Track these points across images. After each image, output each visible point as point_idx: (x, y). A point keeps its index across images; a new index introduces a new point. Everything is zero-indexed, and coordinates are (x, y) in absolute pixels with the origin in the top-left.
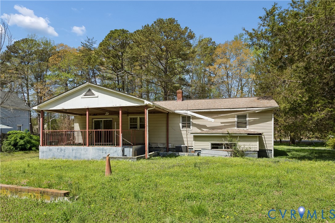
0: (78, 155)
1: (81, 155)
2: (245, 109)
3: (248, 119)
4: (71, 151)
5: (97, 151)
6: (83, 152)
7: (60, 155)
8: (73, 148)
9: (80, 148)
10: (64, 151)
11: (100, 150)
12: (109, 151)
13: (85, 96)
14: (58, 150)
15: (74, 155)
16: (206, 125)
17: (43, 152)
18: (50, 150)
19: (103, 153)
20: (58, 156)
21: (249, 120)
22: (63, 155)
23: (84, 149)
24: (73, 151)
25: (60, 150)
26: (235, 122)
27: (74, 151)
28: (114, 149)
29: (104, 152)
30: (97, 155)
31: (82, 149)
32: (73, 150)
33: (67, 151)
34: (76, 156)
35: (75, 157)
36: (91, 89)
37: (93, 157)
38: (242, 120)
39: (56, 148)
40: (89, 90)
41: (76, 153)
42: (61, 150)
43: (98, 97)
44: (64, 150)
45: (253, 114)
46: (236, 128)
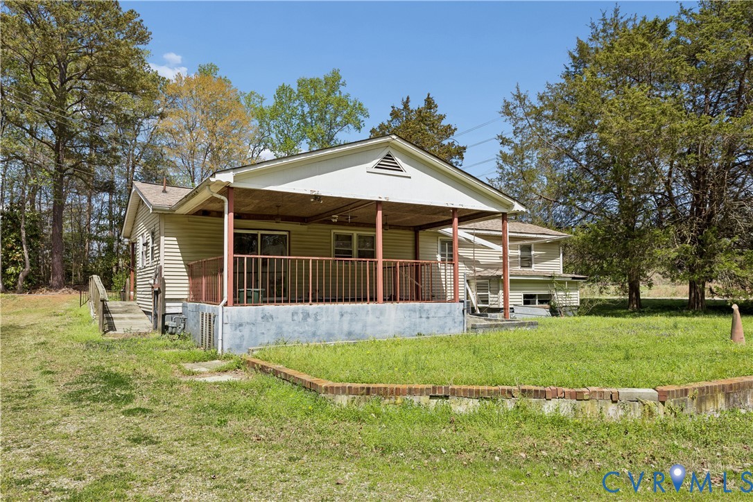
0: (357, 328)
1: (365, 326)
2: (535, 236)
3: (533, 253)
4: (338, 317)
5: (408, 313)
6: (371, 319)
7: (301, 330)
8: (342, 308)
9: (363, 308)
10: (316, 320)
11: (415, 311)
12: (435, 313)
13: (376, 167)
14: (295, 318)
15: (346, 327)
16: (480, 260)
17: (241, 325)
18: (265, 318)
19: (421, 317)
20: (296, 335)
21: (535, 255)
22: (313, 329)
23: (374, 310)
24: (344, 318)
25: (301, 316)
26: (517, 257)
27: (347, 318)
28: (445, 308)
29: (424, 315)
30: (407, 324)
31: (369, 309)
32: (342, 315)
33: (324, 319)
34: (352, 330)
35: (350, 334)
36: (393, 153)
37: (398, 330)
38: (526, 254)
39: (287, 311)
40: (388, 155)
41: (351, 322)
42: (306, 315)
43: (410, 177)
44: (316, 315)
45: (544, 245)
46: (519, 268)
